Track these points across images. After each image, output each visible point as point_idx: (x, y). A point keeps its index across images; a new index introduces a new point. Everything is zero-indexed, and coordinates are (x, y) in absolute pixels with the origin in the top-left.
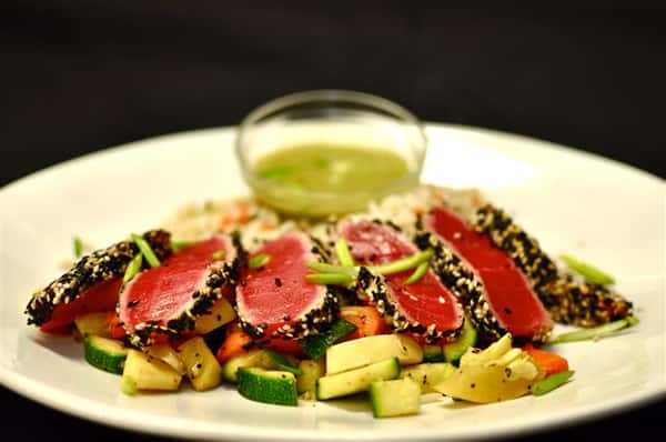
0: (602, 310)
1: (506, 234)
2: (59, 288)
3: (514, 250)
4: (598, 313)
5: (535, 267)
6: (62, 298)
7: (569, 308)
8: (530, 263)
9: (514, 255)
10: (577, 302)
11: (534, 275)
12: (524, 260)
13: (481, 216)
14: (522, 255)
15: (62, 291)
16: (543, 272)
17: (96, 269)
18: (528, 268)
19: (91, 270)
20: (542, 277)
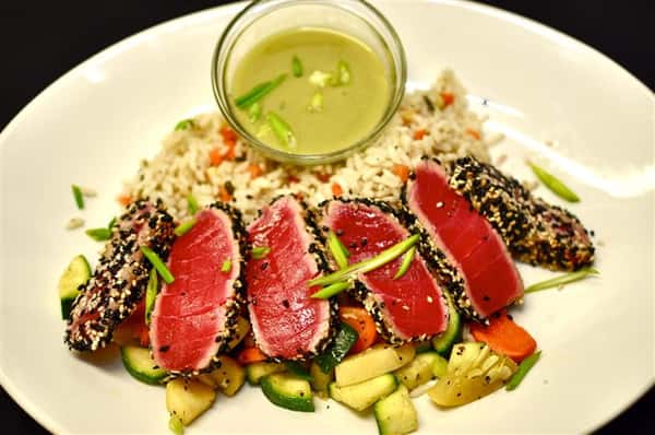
0: (567, 261)
1: (484, 200)
2: (95, 336)
3: (491, 214)
4: (565, 263)
5: (510, 228)
6: (100, 343)
7: (538, 255)
8: (505, 226)
9: (492, 219)
10: (546, 253)
11: (508, 234)
12: (500, 224)
13: (461, 182)
14: (498, 219)
15: (98, 339)
16: (517, 232)
17: (122, 309)
18: (504, 230)
19: (117, 312)
20: (516, 236)
